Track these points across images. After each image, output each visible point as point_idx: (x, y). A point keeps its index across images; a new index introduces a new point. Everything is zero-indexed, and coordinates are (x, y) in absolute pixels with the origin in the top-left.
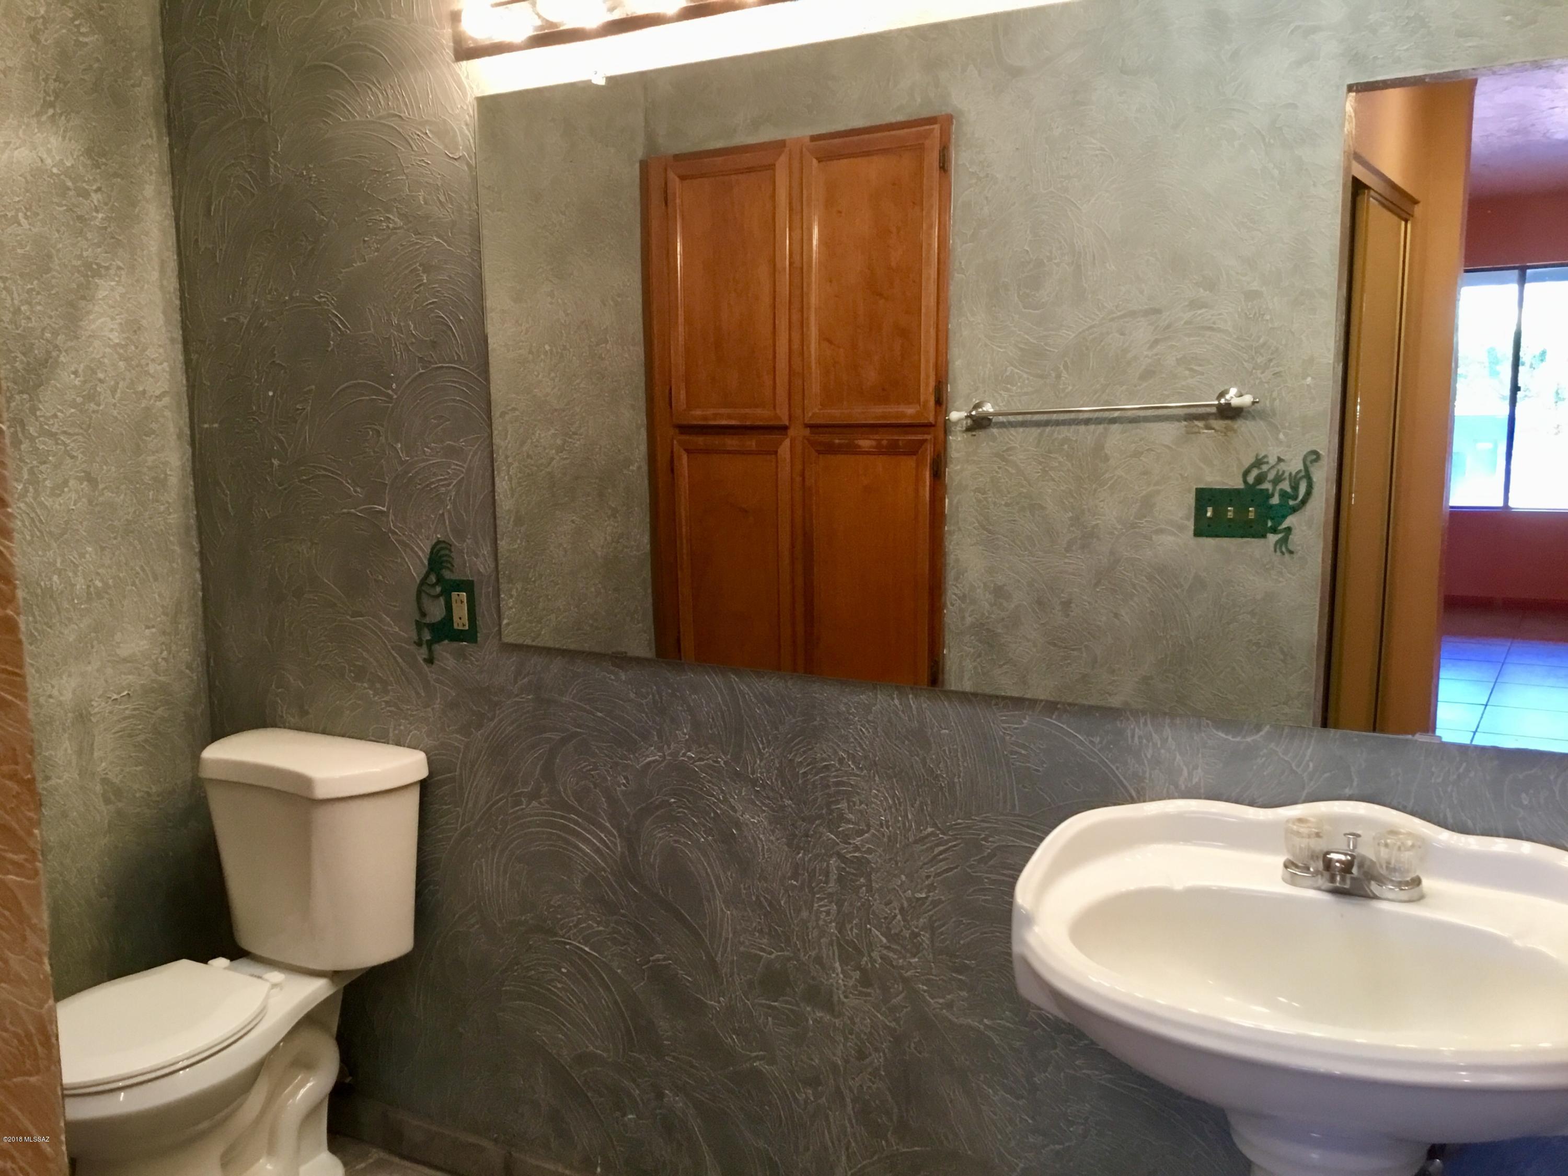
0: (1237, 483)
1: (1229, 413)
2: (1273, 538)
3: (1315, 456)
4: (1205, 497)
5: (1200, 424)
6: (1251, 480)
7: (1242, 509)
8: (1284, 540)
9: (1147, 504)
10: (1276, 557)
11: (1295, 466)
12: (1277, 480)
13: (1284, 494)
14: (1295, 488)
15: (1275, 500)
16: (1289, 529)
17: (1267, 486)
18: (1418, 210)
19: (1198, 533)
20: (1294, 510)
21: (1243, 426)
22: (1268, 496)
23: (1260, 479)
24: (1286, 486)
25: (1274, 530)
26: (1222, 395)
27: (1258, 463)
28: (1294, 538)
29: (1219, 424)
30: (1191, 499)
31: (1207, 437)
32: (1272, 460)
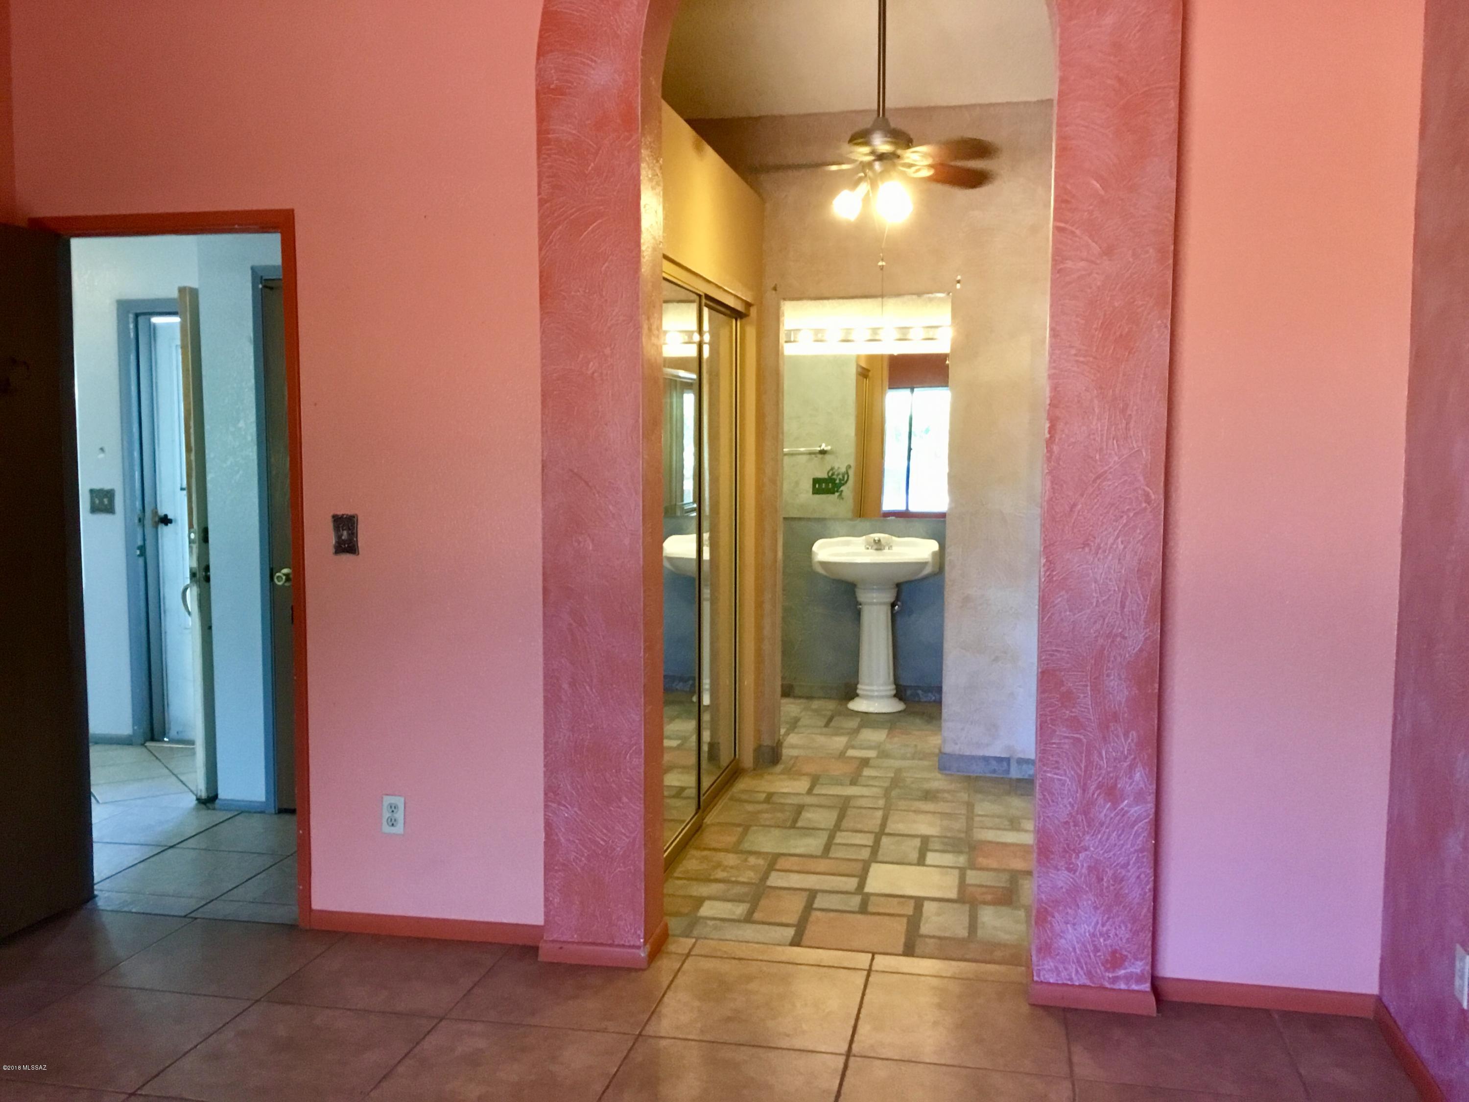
0: (826, 477)
1: (823, 452)
2: (837, 494)
3: (849, 467)
4: (816, 481)
5: (813, 456)
6: (830, 474)
7: (827, 485)
8: (840, 495)
9: (797, 483)
10: (838, 500)
11: (843, 470)
12: (838, 475)
13: (840, 480)
14: (844, 477)
15: (837, 481)
16: (842, 491)
17: (834, 477)
18: (870, 374)
19: (814, 493)
20: (843, 484)
21: (827, 457)
22: (835, 480)
23: (833, 474)
24: (841, 476)
25: (837, 491)
26: (820, 447)
27: (832, 469)
28: (844, 494)
29: (820, 456)
30: (811, 482)
31: (816, 459)
32: (836, 468)
